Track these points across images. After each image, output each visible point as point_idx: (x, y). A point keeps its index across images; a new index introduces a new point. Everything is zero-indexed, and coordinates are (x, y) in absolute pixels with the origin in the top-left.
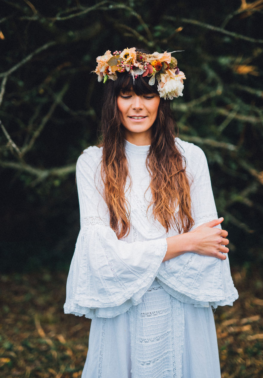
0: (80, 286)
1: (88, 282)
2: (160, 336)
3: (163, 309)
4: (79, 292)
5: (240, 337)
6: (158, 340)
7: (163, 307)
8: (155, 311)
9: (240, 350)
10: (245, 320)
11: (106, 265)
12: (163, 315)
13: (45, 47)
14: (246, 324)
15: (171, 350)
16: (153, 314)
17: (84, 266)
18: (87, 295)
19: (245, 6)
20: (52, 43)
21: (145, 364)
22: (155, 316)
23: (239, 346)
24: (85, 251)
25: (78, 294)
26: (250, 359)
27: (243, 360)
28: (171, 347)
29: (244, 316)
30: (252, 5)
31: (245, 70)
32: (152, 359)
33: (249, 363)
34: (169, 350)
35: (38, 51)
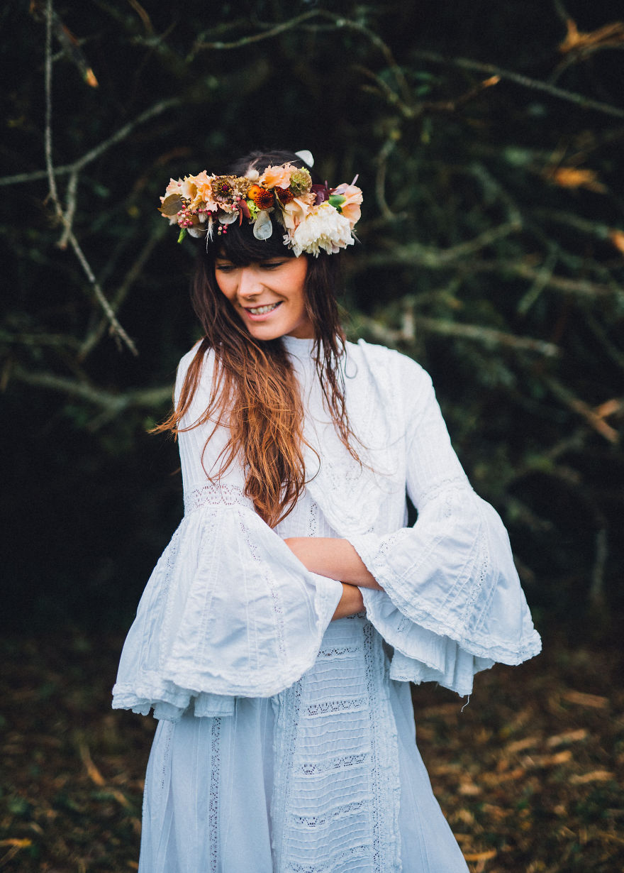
0: (182, 640)
1: (202, 632)
2: (340, 758)
3: (351, 698)
4: (177, 654)
5: (555, 778)
6: (337, 766)
7: (352, 694)
8: (336, 699)
9: (560, 809)
10: (555, 741)
11: (266, 597)
12: (350, 711)
13: (159, 108)
14: (560, 748)
15: (371, 797)
16: (330, 708)
17: (200, 595)
18: (196, 662)
19: (574, 38)
20: (174, 102)
21: (305, 822)
22: (334, 713)
23: (556, 800)
24: (208, 560)
25: (174, 658)
26: (588, 829)
27: (571, 832)
28: (369, 790)
29: (551, 730)
30: (590, 37)
31: (573, 178)
32: (320, 813)
33: (585, 837)
34: (365, 797)
35: (144, 117)
